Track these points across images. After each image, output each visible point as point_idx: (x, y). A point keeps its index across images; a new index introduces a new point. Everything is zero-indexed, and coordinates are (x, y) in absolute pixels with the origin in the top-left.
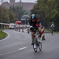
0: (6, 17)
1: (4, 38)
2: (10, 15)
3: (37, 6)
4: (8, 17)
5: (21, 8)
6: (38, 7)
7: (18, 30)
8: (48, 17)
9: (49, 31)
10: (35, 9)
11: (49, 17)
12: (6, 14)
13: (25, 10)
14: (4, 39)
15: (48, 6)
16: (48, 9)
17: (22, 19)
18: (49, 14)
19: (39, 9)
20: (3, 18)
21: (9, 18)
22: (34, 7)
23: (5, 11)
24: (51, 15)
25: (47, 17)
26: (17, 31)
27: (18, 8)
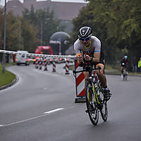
0: (14, 37)
1: (10, 86)
2: (24, 30)
3: (87, 11)
4: (20, 36)
5: (51, 16)
6: (91, 12)
7: (43, 67)
8: (114, 37)
9: (117, 71)
10: (84, 19)
11: (116, 36)
12: (13, 29)
13: (60, 20)
14: (10, 88)
15: (115, 10)
16: (114, 18)
17: (51, 42)
18: (115, 31)
19: (92, 18)
20: (6, 39)
21: (21, 39)
22: (82, 13)
23: (13, 22)
24: (121, 32)
25: (112, 36)
26: (41, 68)
27: (43, 15)
